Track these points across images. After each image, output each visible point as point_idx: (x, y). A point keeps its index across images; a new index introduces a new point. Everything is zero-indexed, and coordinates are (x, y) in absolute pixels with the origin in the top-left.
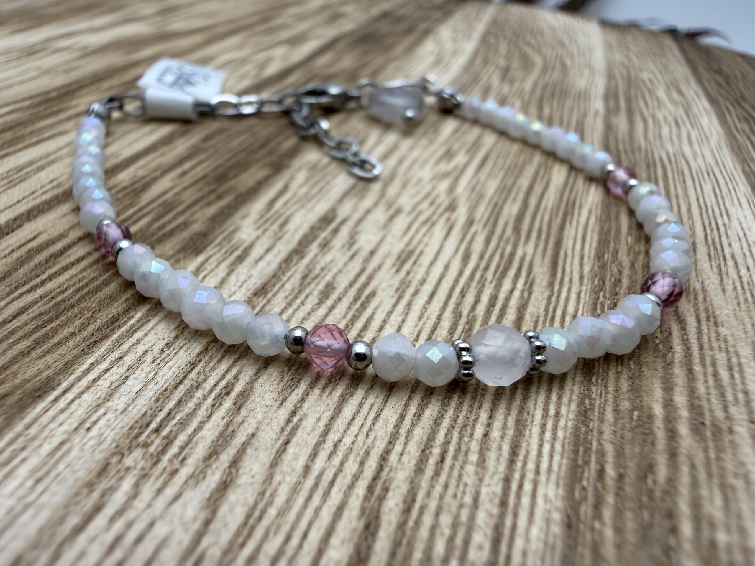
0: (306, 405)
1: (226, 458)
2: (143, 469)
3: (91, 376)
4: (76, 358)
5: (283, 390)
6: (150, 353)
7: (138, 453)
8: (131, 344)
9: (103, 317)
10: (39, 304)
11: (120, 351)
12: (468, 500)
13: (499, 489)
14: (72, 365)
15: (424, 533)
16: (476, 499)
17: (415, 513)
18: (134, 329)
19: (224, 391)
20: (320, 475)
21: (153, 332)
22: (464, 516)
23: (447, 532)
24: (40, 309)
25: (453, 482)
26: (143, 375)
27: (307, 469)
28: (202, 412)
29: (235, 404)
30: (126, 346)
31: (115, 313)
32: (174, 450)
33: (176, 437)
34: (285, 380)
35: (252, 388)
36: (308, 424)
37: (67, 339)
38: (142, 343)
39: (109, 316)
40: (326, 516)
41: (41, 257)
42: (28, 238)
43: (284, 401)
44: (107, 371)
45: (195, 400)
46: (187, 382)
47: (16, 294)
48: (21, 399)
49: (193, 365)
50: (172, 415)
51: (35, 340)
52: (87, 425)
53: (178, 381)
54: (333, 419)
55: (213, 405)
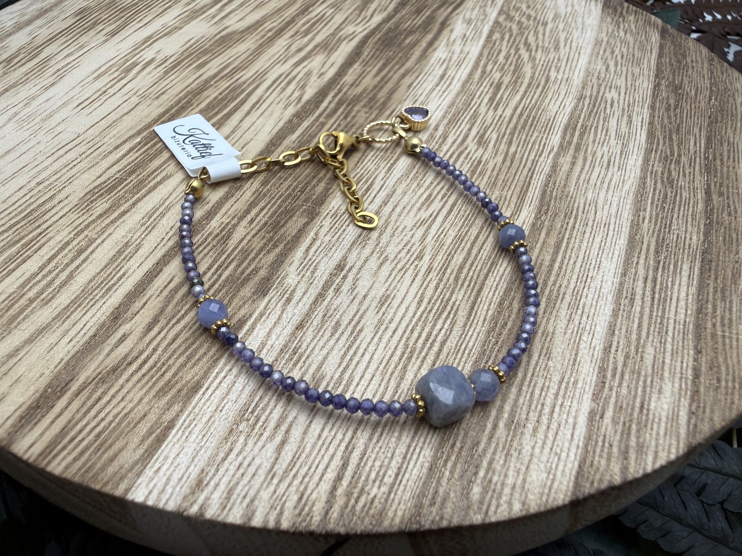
1: (284, 428)
2: (247, 432)
3: (218, 381)
4: (209, 368)
7: (244, 424)
10: (184, 332)
12: (389, 455)
13: (404, 451)
14: (208, 374)
15: (367, 469)
16: (393, 455)
17: (365, 459)
20: (325, 440)
22: (386, 463)
23: (377, 469)
24: (185, 336)
25: (385, 446)
27: (320, 436)
32: (260, 423)
33: (260, 417)
37: (202, 357)
40: (326, 459)
44: (225, 377)
50: (258, 405)
52: (220, 408)
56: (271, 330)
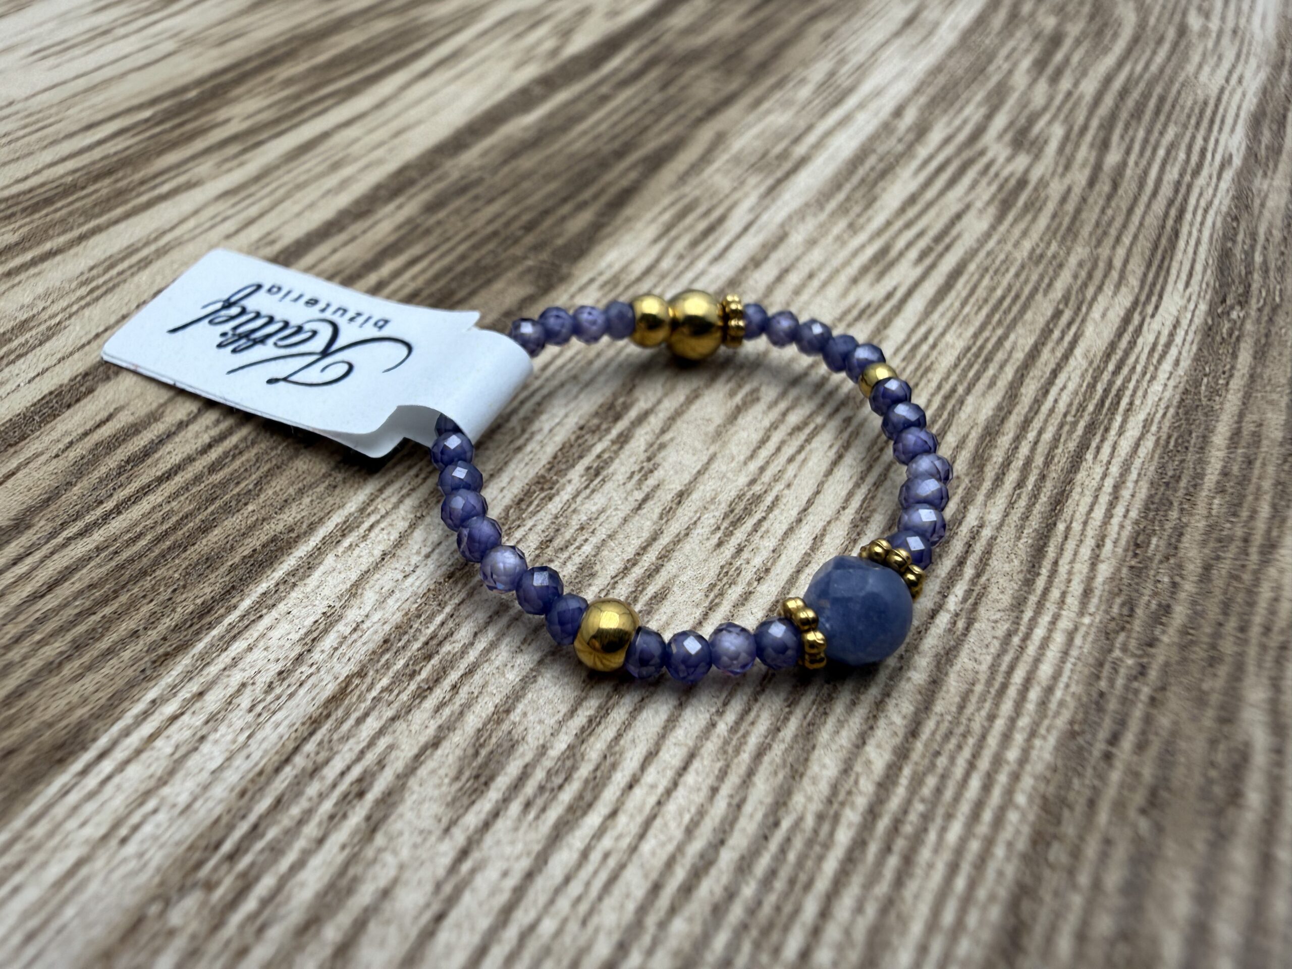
0: (489, 839)
2: (193, 937)
3: (145, 730)
4: (132, 685)
5: (455, 800)
6: (248, 691)
7: (191, 902)
8: (222, 666)
9: (188, 603)
10: (92, 564)
11: (202, 680)
14: (122, 701)
18: (232, 634)
19: (355, 789)
21: (261, 644)
24: (93, 575)
26: (229, 737)
28: (311, 830)
29: (368, 818)
30: (213, 670)
31: (209, 597)
32: (250, 904)
33: (257, 879)
34: (464, 778)
35: (403, 786)
36: (483, 882)
37: (123, 643)
38: (241, 665)
39: (199, 601)
41: (112, 462)
42: (98, 419)
43: (453, 823)
44: (174, 719)
45: (303, 804)
46: (299, 761)
47: (60, 539)
48: (31, 764)
49: (315, 723)
50: (261, 829)
51: (74, 641)
52: (123, 831)
53: (284, 758)
54: (530, 876)
55: (332, 817)
56: (365, 576)
